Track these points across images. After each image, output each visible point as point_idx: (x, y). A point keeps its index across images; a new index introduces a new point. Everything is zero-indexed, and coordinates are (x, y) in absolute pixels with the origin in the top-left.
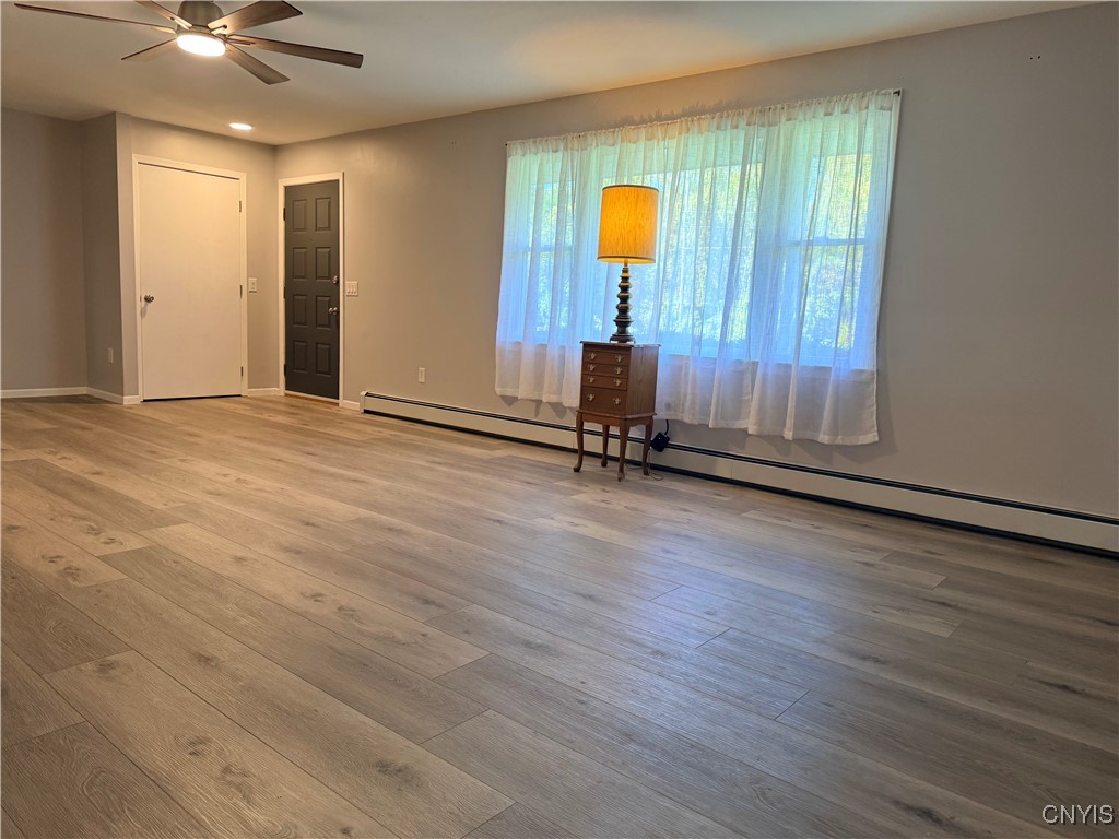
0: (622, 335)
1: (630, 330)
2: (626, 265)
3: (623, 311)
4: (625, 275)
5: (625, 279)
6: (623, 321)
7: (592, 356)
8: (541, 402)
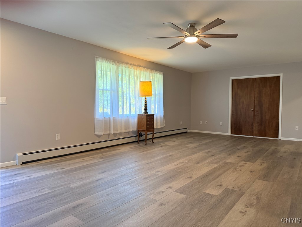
0: (146, 112)
2: (146, 97)
4: (146, 99)
7: (148, 117)
8: (110, 134)
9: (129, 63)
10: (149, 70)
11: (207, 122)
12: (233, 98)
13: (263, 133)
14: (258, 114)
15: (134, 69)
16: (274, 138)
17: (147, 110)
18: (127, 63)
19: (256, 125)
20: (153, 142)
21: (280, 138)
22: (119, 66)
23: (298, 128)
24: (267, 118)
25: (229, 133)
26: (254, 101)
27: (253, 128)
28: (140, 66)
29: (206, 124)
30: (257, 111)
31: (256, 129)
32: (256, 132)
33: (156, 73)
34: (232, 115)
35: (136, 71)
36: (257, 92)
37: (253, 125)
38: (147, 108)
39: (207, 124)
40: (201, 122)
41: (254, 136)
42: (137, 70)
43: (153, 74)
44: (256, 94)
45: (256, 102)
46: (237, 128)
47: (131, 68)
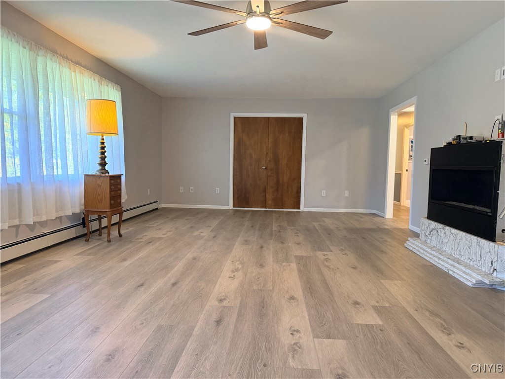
0: (104, 171)
1: (107, 168)
2: (103, 136)
3: (103, 159)
4: (103, 141)
5: (103, 143)
6: (103, 164)
7: (112, 181)
8: (19, 225)
9: (59, 53)
10: (97, 77)
11: (193, 188)
12: (236, 147)
13: (279, 204)
14: (272, 175)
15: (70, 69)
16: (294, 209)
17: (106, 164)
18: (54, 52)
19: (270, 191)
20: (120, 235)
21: (302, 208)
22: (37, 55)
23: (325, 193)
24: (285, 181)
25: (231, 206)
26: (267, 154)
27: (265, 196)
28: (81, 65)
29: (191, 192)
30: (272, 170)
31: (270, 197)
32: (269, 202)
33: (110, 85)
34: (234, 175)
35: (73, 73)
36: (271, 140)
37: (265, 191)
38: (106, 160)
39: (193, 191)
40: (182, 188)
41: (267, 208)
42: (75, 72)
43: (106, 87)
44: (270, 143)
45: (271, 155)
46: (242, 197)
47: (63, 65)
